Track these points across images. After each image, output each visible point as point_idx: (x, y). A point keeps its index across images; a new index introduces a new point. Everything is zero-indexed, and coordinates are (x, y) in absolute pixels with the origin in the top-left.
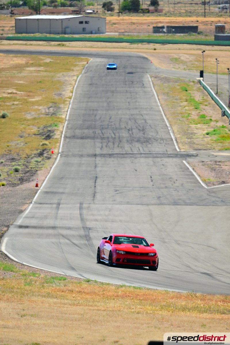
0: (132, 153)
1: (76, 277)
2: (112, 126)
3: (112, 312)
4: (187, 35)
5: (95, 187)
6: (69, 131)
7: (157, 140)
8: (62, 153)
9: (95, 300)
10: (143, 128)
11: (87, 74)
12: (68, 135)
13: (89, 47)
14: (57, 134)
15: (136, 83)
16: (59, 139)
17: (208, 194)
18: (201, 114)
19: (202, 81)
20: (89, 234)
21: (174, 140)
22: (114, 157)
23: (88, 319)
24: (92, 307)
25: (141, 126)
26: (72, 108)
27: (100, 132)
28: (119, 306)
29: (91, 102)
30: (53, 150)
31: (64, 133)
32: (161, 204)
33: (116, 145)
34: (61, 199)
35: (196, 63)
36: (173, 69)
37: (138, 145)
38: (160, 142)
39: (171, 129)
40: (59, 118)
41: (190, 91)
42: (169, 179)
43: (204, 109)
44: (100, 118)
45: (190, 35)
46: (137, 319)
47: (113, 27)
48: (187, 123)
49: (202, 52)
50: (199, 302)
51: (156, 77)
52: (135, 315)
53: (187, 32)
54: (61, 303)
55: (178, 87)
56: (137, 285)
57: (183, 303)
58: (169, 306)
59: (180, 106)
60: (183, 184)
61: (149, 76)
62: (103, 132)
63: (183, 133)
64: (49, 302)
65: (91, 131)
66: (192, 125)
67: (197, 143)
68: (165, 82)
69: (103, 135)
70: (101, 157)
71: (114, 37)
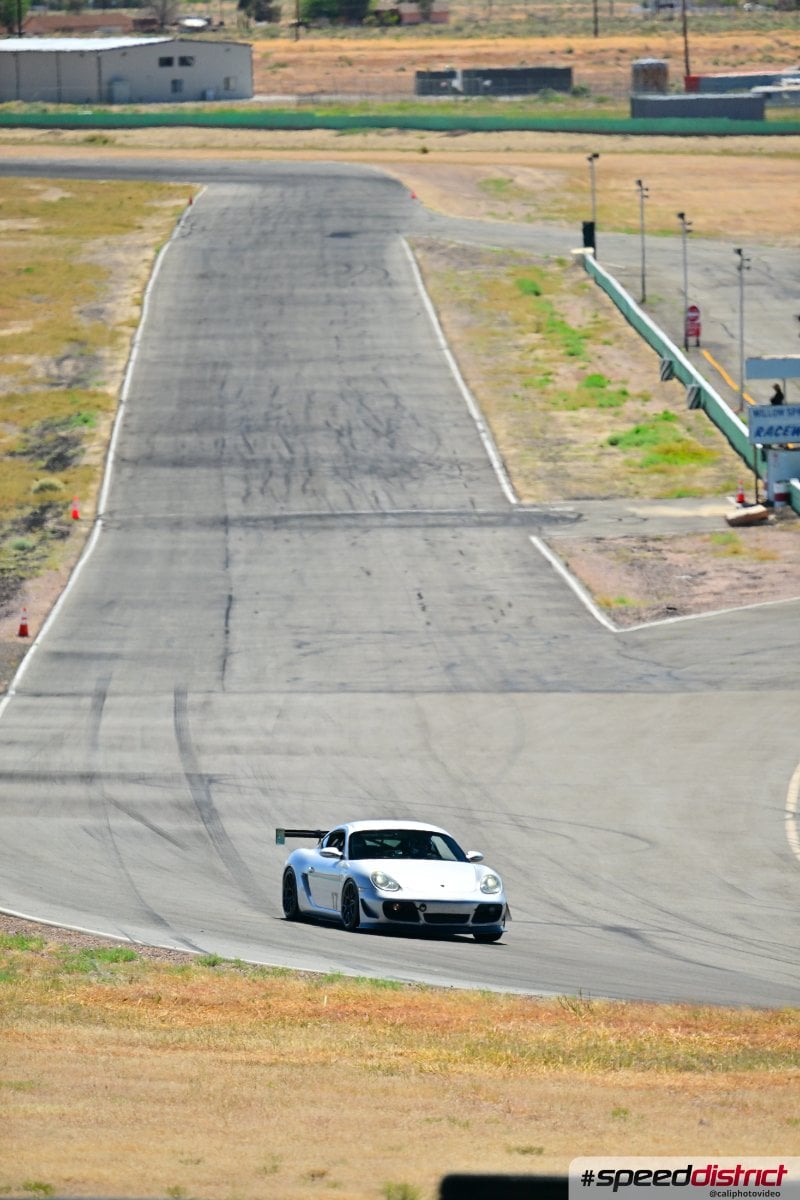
0: (351, 512)
1: (172, 948)
2: (282, 422)
3: (299, 1070)
4: (536, 101)
5: (227, 632)
6: (132, 439)
7: (440, 467)
8: (108, 518)
9: (239, 1029)
10: (389, 426)
11: (188, 242)
12: (129, 453)
13: (195, 148)
14: (91, 450)
15: (361, 268)
16: (99, 469)
17: (618, 651)
18: (589, 372)
19: (590, 259)
20: (209, 796)
21: (496, 464)
22: (290, 528)
23: (214, 1097)
24: (227, 1053)
25: (382, 419)
26: (141, 361)
27: (240, 440)
28: (321, 1047)
29: (207, 337)
30: (78, 508)
31: (113, 446)
32: (458, 689)
33: (296, 486)
34: (110, 679)
35: (569, 197)
36: (489, 220)
37: (371, 484)
38: (449, 473)
39: (487, 429)
40: (95, 395)
41: (550, 293)
42: (484, 600)
43: (600, 357)
44: (240, 392)
45: (546, 100)
46: (386, 1092)
47: (278, 77)
48: (540, 405)
49: (590, 159)
50: (602, 1030)
51: (430, 249)
52: (380, 1079)
53: (535, 90)
54: (118, 1042)
55: (508, 282)
56: (381, 974)
57: (547, 1035)
58: (499, 1045)
59: (517, 347)
60: (531, 618)
61: (405, 244)
62: (251, 442)
63: (525, 440)
64: (79, 1038)
65: (208, 440)
66: (560, 410)
67: (576, 474)
68: (461, 264)
69: (252, 452)
70: (246, 526)
71: (283, 110)
